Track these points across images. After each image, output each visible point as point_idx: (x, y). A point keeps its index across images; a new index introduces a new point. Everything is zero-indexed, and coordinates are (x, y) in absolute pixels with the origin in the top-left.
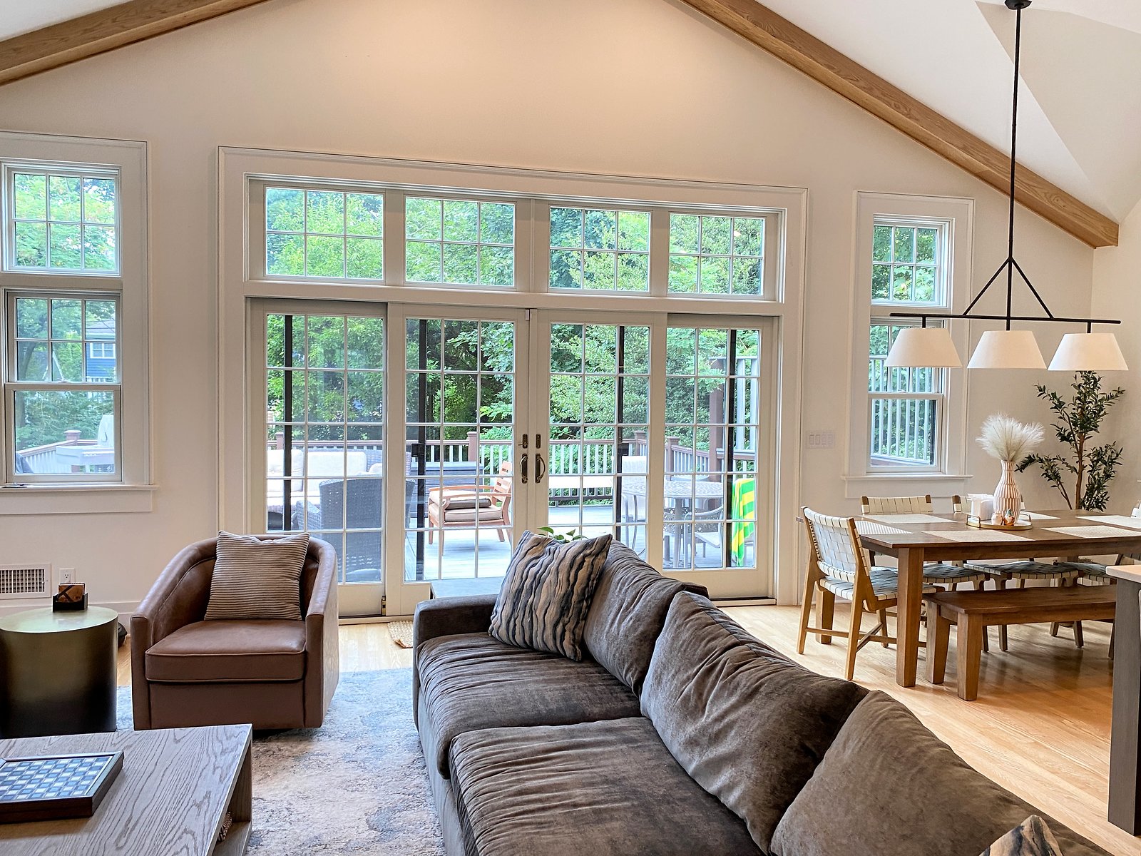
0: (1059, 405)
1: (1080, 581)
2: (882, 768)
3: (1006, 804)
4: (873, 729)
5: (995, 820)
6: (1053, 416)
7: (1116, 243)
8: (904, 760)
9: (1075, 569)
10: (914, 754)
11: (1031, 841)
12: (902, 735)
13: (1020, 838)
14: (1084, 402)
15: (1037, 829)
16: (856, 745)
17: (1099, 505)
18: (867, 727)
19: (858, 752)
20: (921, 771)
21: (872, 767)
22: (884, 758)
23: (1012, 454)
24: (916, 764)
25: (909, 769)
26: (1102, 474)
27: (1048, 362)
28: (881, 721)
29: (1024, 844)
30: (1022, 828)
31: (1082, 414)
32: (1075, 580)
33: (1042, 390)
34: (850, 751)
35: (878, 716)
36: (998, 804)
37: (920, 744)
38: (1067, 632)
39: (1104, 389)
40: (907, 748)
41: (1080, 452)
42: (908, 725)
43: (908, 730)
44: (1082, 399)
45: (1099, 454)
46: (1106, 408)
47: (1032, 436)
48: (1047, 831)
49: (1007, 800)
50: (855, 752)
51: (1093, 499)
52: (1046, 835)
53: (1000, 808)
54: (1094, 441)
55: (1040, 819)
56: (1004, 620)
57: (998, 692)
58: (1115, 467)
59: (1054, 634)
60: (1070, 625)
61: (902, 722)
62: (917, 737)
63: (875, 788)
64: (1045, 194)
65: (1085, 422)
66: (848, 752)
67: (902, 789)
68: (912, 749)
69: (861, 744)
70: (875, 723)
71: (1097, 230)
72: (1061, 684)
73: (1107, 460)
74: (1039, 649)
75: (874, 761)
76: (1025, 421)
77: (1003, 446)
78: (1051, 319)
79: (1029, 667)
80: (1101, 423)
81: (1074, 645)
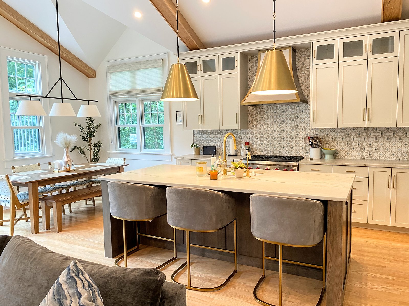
0: (82, 129)
1: (93, 185)
2: (19, 264)
3: (66, 260)
4: (14, 250)
5: (62, 267)
6: (81, 133)
7: (95, 77)
8: (27, 258)
9: (91, 181)
10: (31, 254)
11: (73, 269)
12: (26, 249)
13: (69, 269)
14: (90, 128)
15: (75, 265)
16: (7, 259)
17: (97, 160)
18: (12, 250)
19: (8, 261)
20: (34, 259)
21: (14, 265)
22: (20, 260)
23: (67, 145)
24: (32, 258)
25: (29, 260)
26: (97, 151)
27: (77, 114)
28: (18, 246)
29: (71, 271)
30: (70, 266)
31: (89, 132)
32: (91, 185)
33: (76, 124)
34: (5, 261)
35: (17, 244)
36: (64, 261)
37: (34, 250)
38: (90, 202)
39: (95, 124)
40: (28, 253)
41: (90, 144)
42: (29, 245)
43: (29, 246)
44: (89, 127)
45: (95, 144)
46: (97, 130)
47: (74, 139)
48: (79, 264)
49: (67, 259)
50: (7, 261)
51: (95, 159)
52: (78, 265)
53: (64, 262)
54: (94, 140)
55: (76, 261)
56: (69, 202)
57: (70, 226)
58: (101, 148)
59: (86, 204)
60: (90, 199)
61: (26, 244)
62: (33, 248)
63: (16, 272)
64: (72, 58)
65: (91, 134)
66: (4, 262)
67: (27, 268)
68: (31, 253)
69: (9, 257)
70: (15, 248)
71: (89, 72)
72: (90, 219)
73: (98, 146)
74: (82, 209)
75: (15, 263)
76: (70, 134)
77: (64, 143)
78: (76, 99)
79: (79, 216)
80: (96, 134)
81: (92, 206)
